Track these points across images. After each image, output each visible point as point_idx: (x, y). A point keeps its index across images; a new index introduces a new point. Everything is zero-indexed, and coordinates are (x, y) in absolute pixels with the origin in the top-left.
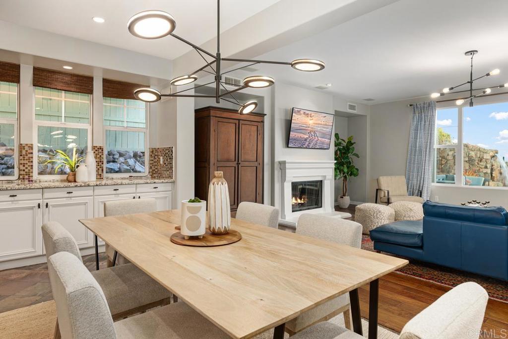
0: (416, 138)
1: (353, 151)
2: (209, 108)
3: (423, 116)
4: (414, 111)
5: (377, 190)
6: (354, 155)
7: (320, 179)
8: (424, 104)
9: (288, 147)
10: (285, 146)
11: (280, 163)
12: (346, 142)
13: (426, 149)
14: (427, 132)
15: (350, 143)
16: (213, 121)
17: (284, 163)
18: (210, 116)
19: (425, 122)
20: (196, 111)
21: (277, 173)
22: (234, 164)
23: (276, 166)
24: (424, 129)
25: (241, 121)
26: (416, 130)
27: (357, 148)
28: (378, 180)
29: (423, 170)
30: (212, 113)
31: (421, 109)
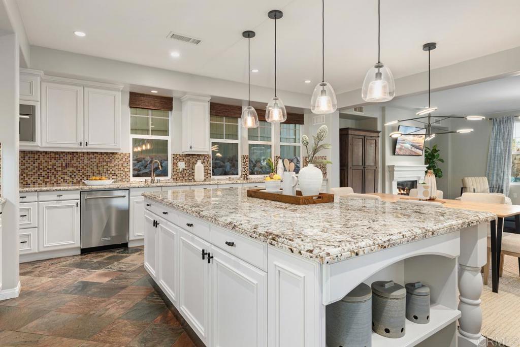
0: (495, 146)
1: (438, 157)
2: (348, 128)
3: (502, 127)
4: (494, 123)
5: (462, 188)
6: (439, 160)
7: (415, 179)
8: (503, 118)
9: (394, 154)
10: (392, 154)
11: (389, 167)
12: (431, 149)
13: (505, 154)
14: (505, 141)
15: (435, 151)
16: (350, 137)
17: (393, 166)
18: (348, 134)
19: (504, 133)
20: (341, 130)
21: (387, 174)
22: (362, 168)
23: (387, 169)
24: (503, 139)
25: (366, 137)
26: (496, 139)
27: (441, 155)
28: (463, 181)
29: (503, 172)
30: (350, 132)
31: (500, 122)
